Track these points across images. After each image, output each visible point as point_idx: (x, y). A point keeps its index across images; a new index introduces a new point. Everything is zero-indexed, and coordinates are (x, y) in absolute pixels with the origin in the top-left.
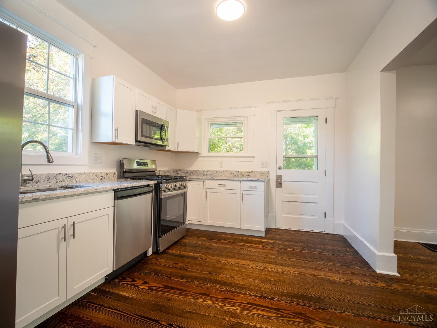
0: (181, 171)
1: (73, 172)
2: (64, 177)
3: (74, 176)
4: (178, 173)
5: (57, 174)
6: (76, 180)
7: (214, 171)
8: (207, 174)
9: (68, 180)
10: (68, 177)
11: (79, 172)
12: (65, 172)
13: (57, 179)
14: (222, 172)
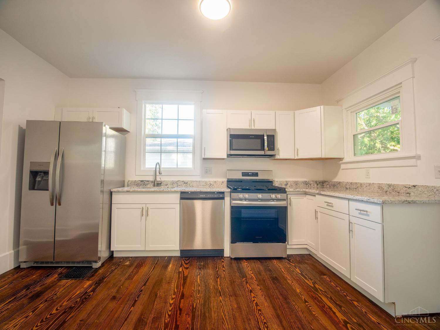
0: (326, 183)
1: (188, 180)
2: (182, 183)
3: (188, 182)
4: (324, 185)
5: (177, 181)
6: (190, 185)
7: (359, 183)
8: (350, 188)
9: (185, 185)
10: (184, 183)
11: (192, 180)
12: (182, 180)
13: (177, 184)
14: (368, 185)
